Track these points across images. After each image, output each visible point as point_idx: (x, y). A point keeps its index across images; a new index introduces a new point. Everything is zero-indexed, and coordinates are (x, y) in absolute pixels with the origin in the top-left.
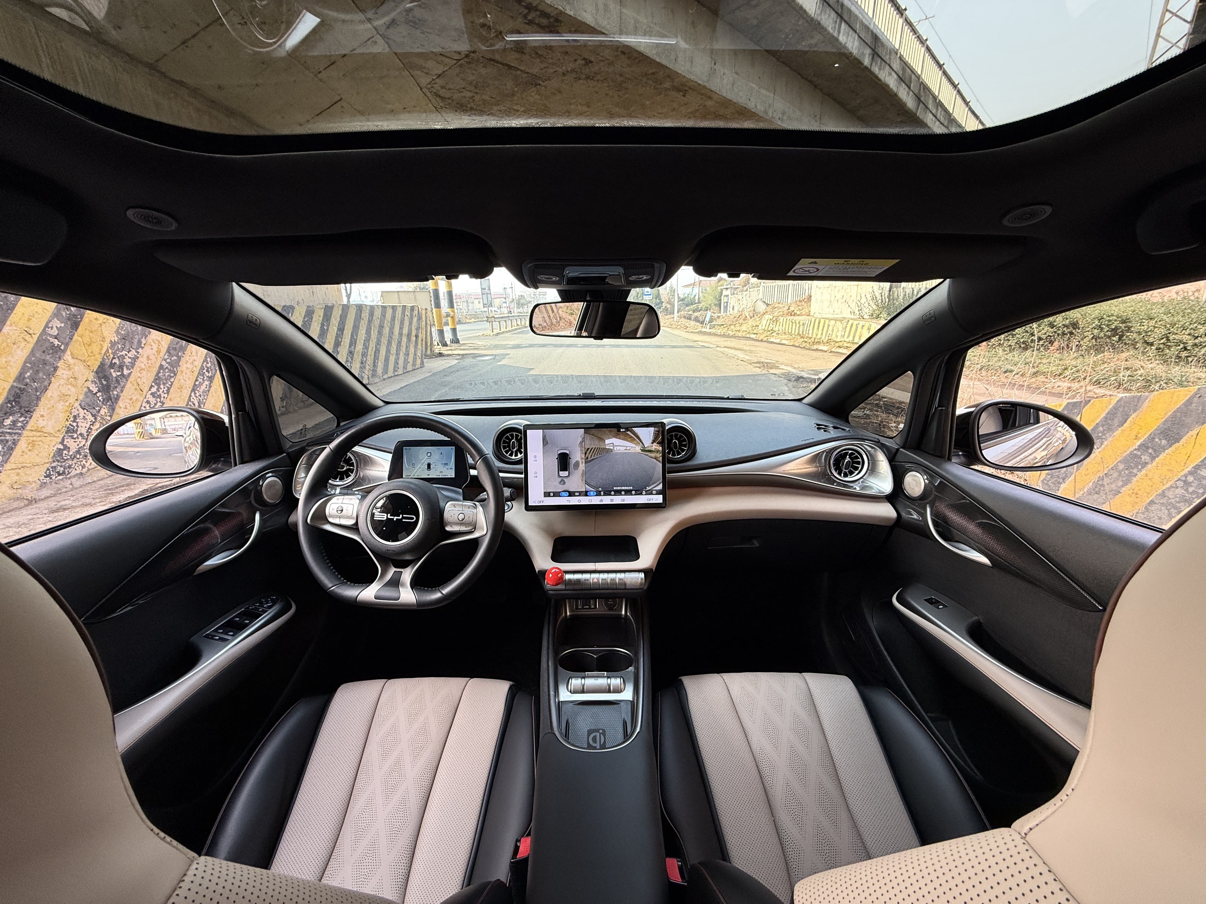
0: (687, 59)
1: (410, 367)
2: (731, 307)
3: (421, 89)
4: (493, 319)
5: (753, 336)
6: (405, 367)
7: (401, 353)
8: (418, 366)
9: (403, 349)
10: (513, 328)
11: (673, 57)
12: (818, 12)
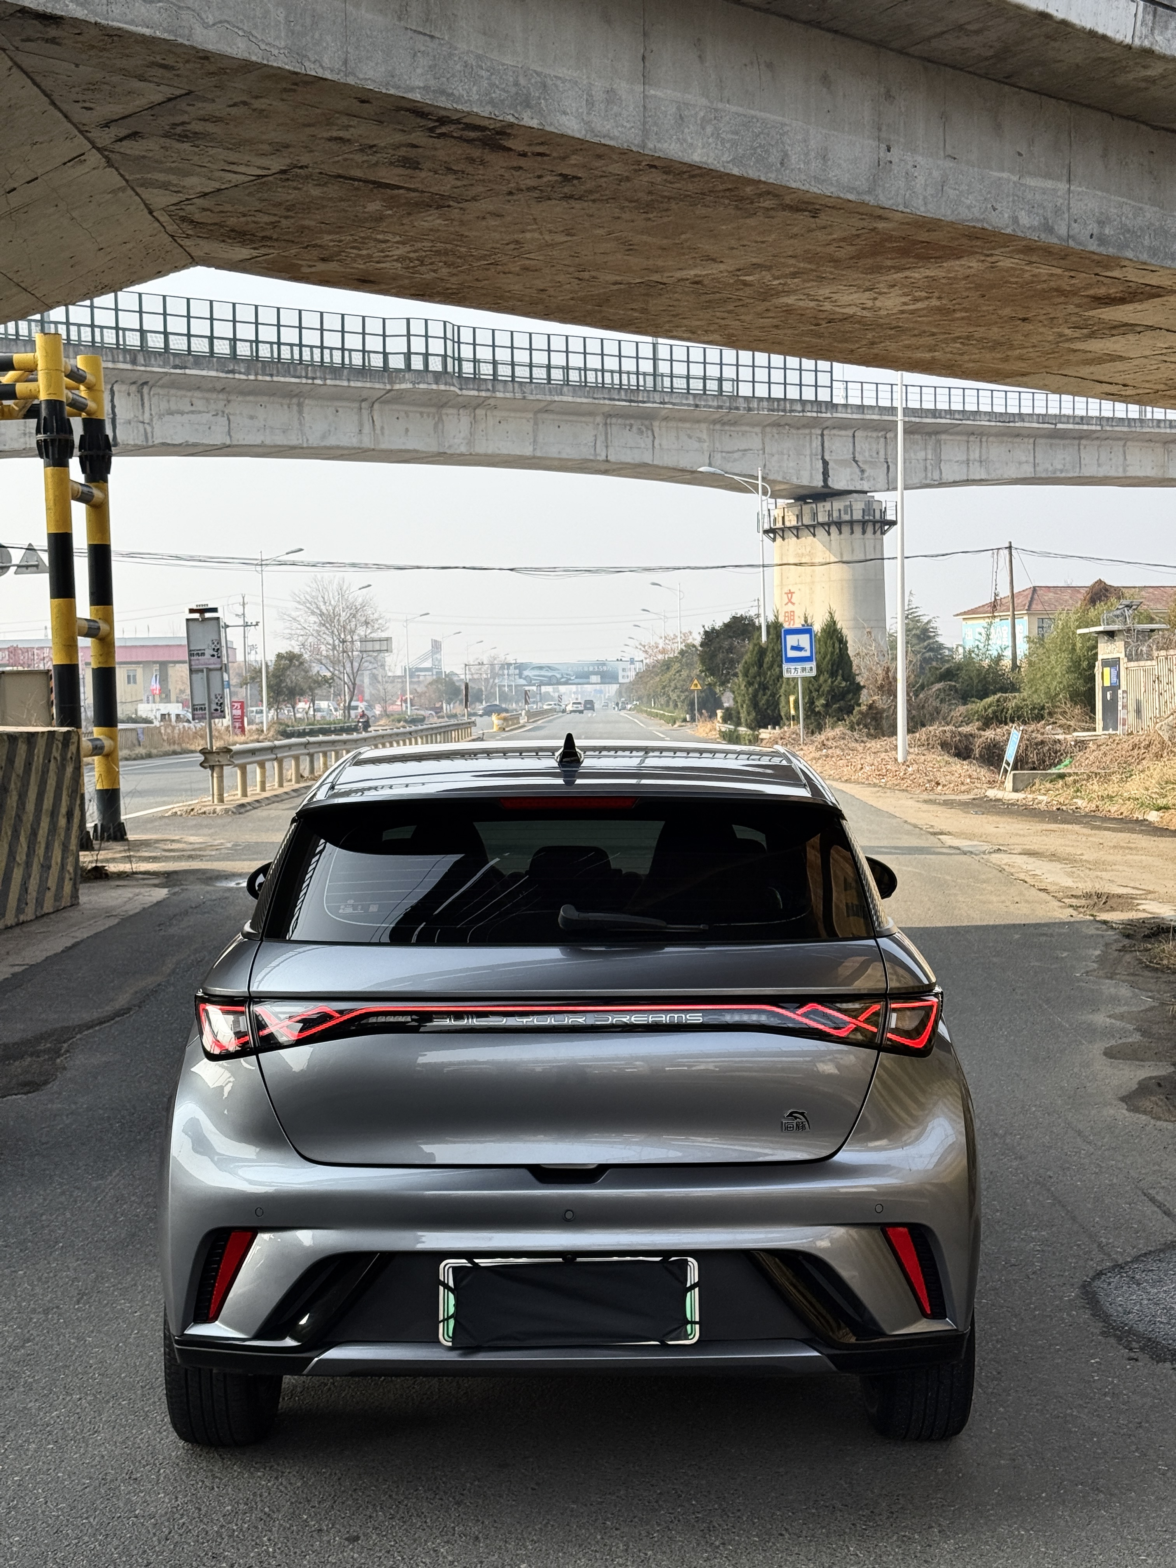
0: (813, 154)
1: (48, 907)
2: (1132, 707)
3: (151, 212)
4: (223, 759)
5: (1153, 816)
6: (39, 903)
7: (36, 860)
8: (66, 901)
9: (41, 851)
10: (287, 789)
11: (774, 158)
12: (1141, 30)
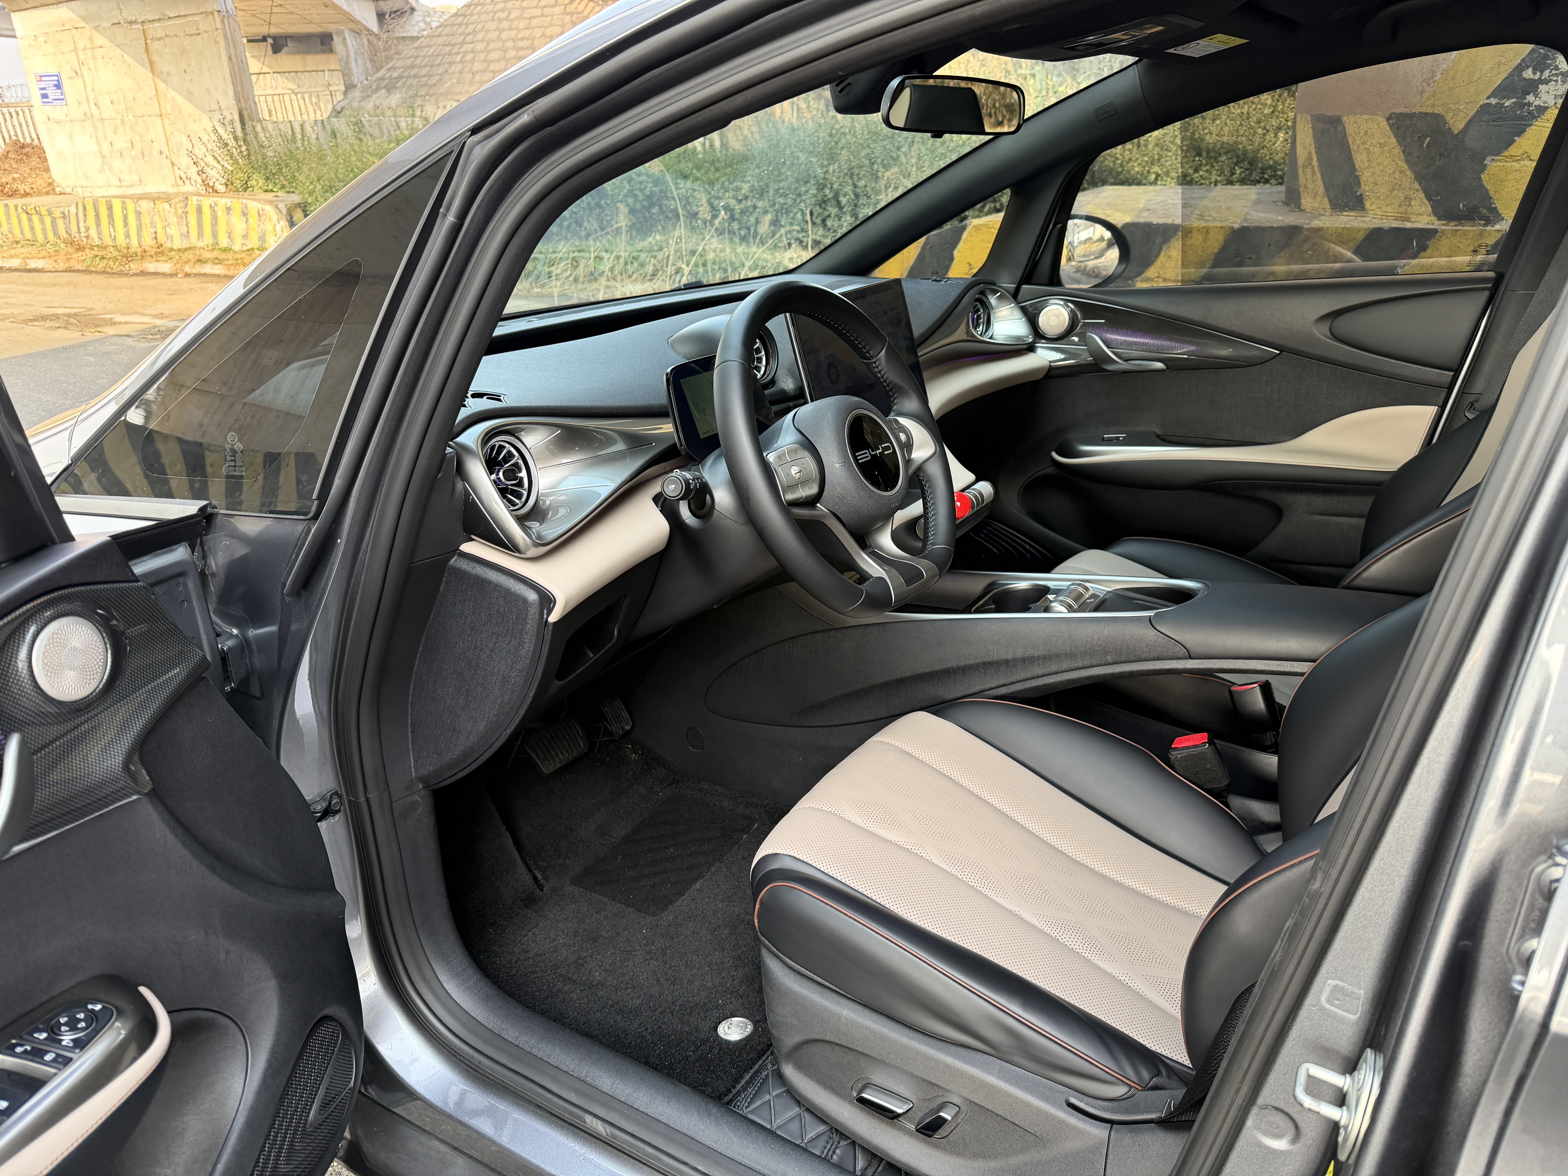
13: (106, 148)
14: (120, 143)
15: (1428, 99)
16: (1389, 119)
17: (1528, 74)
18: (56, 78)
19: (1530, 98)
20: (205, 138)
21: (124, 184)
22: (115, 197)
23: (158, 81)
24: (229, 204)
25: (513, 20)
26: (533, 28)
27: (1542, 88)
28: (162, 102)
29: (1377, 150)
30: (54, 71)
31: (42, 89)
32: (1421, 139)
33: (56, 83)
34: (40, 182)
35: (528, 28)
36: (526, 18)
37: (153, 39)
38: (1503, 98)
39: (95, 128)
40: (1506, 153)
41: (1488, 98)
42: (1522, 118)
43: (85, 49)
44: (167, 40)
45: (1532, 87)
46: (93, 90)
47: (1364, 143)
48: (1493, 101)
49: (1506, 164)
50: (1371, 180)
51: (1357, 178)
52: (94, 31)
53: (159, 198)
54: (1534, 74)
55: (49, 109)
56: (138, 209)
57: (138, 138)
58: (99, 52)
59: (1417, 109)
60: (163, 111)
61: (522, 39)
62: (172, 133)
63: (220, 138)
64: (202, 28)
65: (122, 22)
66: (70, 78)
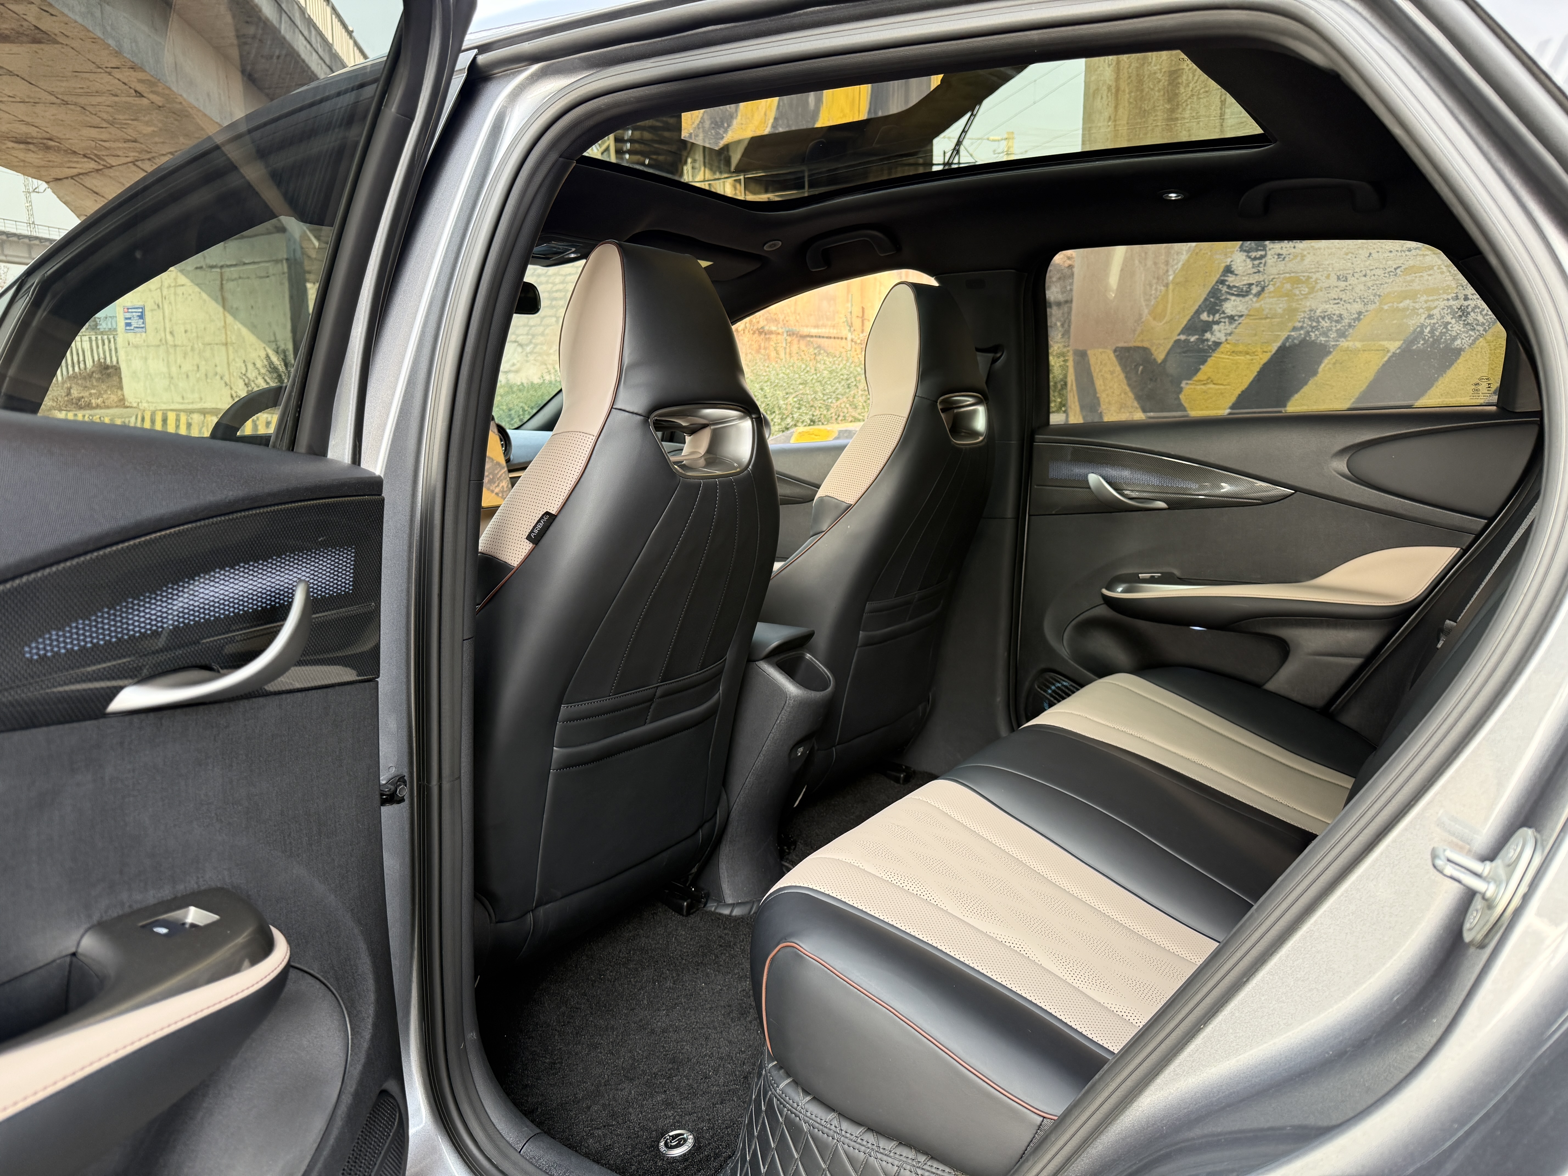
13: (174, 370)
14: (187, 366)
15: (1139, 336)
16: (1115, 351)
17: (1204, 316)
18: (141, 310)
19: (1208, 335)
20: (259, 364)
21: (186, 401)
22: (172, 410)
23: (227, 315)
24: (269, 419)
25: (550, 276)
26: (567, 283)
27: (1215, 327)
28: (229, 333)
29: (1109, 376)
30: (140, 304)
31: (126, 319)
32: (1137, 366)
33: (140, 314)
34: (113, 398)
35: (562, 282)
36: (562, 275)
37: (228, 280)
38: (1189, 335)
39: (167, 352)
40: (1195, 378)
41: (1179, 335)
42: (1204, 351)
43: (169, 287)
44: (240, 281)
45: (1207, 327)
46: (171, 320)
47: (1100, 371)
48: (1183, 337)
49: (1196, 387)
50: (1107, 400)
51: (1098, 399)
52: (179, 274)
53: (208, 413)
54: (1209, 316)
55: (130, 336)
56: (190, 421)
57: (203, 363)
58: (180, 290)
59: (1132, 344)
60: (229, 340)
61: (557, 291)
62: (234, 360)
63: (271, 363)
64: (271, 271)
65: (204, 267)
66: (152, 310)
